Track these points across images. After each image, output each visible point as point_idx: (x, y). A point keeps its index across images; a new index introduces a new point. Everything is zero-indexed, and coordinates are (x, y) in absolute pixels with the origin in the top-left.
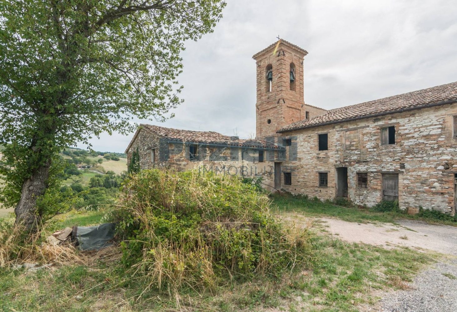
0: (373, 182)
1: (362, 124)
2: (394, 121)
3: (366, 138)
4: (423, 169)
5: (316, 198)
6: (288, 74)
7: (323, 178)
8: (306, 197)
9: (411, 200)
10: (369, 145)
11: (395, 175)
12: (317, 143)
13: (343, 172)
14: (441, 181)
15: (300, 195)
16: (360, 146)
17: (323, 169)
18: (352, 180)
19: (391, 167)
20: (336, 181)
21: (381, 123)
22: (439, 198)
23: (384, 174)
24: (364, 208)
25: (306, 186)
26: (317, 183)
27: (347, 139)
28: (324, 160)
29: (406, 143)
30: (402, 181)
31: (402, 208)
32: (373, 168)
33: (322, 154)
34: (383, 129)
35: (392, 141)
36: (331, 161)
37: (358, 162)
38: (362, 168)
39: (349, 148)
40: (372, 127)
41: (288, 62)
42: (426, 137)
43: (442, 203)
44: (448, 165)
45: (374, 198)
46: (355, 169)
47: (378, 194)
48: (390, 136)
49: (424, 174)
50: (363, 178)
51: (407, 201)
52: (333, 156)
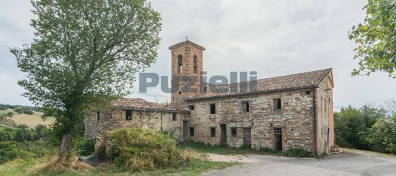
0: (239, 133)
1: (233, 100)
2: (248, 99)
3: (235, 108)
4: (261, 126)
5: (209, 144)
6: (192, 63)
7: (213, 130)
8: (203, 143)
9: (256, 143)
10: (237, 112)
11: (248, 129)
12: (209, 109)
13: (223, 127)
14: (269, 132)
15: (199, 142)
16: (232, 112)
17: (213, 126)
18: (229, 132)
19: (247, 125)
20: (220, 131)
21: (244, 99)
22: (268, 141)
23: (244, 128)
24: (235, 148)
25: (203, 136)
26: (210, 135)
27: (226, 107)
28: (214, 120)
29: (254, 112)
30: (253, 133)
31: (253, 147)
32: (239, 125)
33: (213, 116)
34: (243, 103)
35: (248, 110)
36: (218, 120)
37: (232, 121)
38: (233, 125)
39: (226, 113)
40: (238, 102)
41: (193, 55)
42: (263, 109)
43: (269, 144)
44: (271, 124)
45: (239, 143)
46: (230, 126)
47: (241, 140)
48: (247, 107)
49: (262, 129)
50: (234, 131)
51: (255, 143)
52: (218, 118)
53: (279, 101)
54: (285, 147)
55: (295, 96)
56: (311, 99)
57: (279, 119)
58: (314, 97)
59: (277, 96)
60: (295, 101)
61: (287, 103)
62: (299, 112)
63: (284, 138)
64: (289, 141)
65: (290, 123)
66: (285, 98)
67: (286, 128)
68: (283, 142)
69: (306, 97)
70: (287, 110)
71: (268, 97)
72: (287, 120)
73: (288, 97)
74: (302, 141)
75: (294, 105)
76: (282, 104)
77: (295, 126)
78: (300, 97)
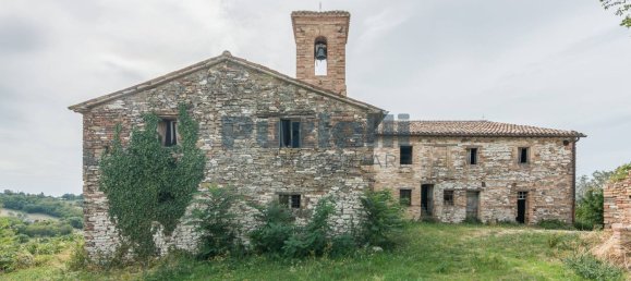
0: (459, 199)
1: (451, 142)
2: (478, 144)
3: (454, 156)
4: (497, 187)
7: (406, 194)
9: (490, 214)
10: (456, 163)
11: (477, 193)
12: (398, 156)
14: (509, 197)
16: (447, 163)
17: (406, 186)
18: (439, 197)
19: (474, 185)
20: (420, 195)
21: (468, 144)
22: (509, 211)
23: (468, 191)
24: (450, 224)
27: (436, 154)
28: (409, 175)
29: (487, 165)
30: (483, 197)
32: (459, 186)
33: (405, 169)
34: (467, 149)
35: (473, 161)
36: (417, 176)
37: (446, 179)
38: (449, 185)
39: (436, 164)
40: (460, 146)
42: (501, 161)
43: (510, 215)
44: (514, 185)
45: (460, 215)
46: (441, 186)
47: (464, 210)
48: (472, 157)
49: (499, 192)
50: (450, 195)
51: (487, 215)
52: (419, 172)
54: (534, 218)
55: (548, 145)
56: (569, 152)
57: (525, 178)
58: (574, 150)
59: (524, 143)
60: (549, 153)
61: (538, 155)
62: (553, 169)
63: (531, 206)
64: (539, 210)
65: (542, 184)
66: (535, 149)
67: (534, 190)
68: (530, 212)
69: (563, 149)
70: (538, 165)
71: (512, 143)
72: (538, 179)
73: (540, 146)
74: (556, 208)
75: (547, 157)
76: (532, 156)
77: (547, 188)
78: (555, 148)
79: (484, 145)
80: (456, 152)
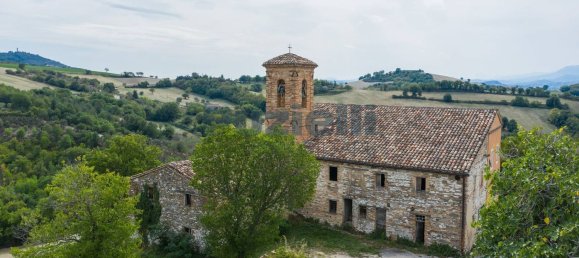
0: (371, 214)
1: (364, 167)
2: (384, 171)
3: (366, 179)
4: (400, 209)
5: (326, 223)
7: (333, 205)
8: (317, 221)
9: (393, 230)
10: (368, 185)
11: (384, 211)
12: (328, 174)
13: (348, 202)
14: (409, 220)
15: (312, 219)
16: (362, 184)
17: (333, 198)
18: (356, 211)
19: (382, 205)
20: (343, 207)
21: (376, 170)
22: (408, 230)
23: (377, 209)
24: (363, 233)
25: (317, 210)
26: (328, 209)
27: (353, 176)
28: (335, 190)
29: (391, 189)
30: (389, 216)
31: (388, 235)
32: (370, 203)
33: (333, 184)
34: (377, 174)
35: (383, 185)
36: (340, 191)
37: (361, 196)
38: (363, 202)
39: (353, 184)
40: (370, 172)
41: (300, 80)
42: (403, 187)
43: (409, 234)
44: (413, 209)
45: (370, 227)
46: (358, 202)
47: (373, 224)
48: (382, 181)
49: (401, 213)
50: (363, 210)
51: (390, 231)
52: (342, 189)
53: (423, 180)
54: (429, 240)
55: (442, 178)
56: (460, 186)
57: (422, 205)
58: (464, 185)
59: (421, 175)
60: (442, 185)
61: (433, 186)
62: (446, 200)
63: (427, 229)
64: (433, 234)
65: (436, 211)
66: (430, 180)
67: (430, 216)
68: (426, 234)
69: (455, 183)
70: (433, 195)
71: (410, 173)
72: (432, 207)
73: (434, 179)
74: (448, 235)
75: (441, 190)
76: (427, 186)
77: (441, 216)
78: (448, 182)
79: (389, 173)
80: (368, 176)
